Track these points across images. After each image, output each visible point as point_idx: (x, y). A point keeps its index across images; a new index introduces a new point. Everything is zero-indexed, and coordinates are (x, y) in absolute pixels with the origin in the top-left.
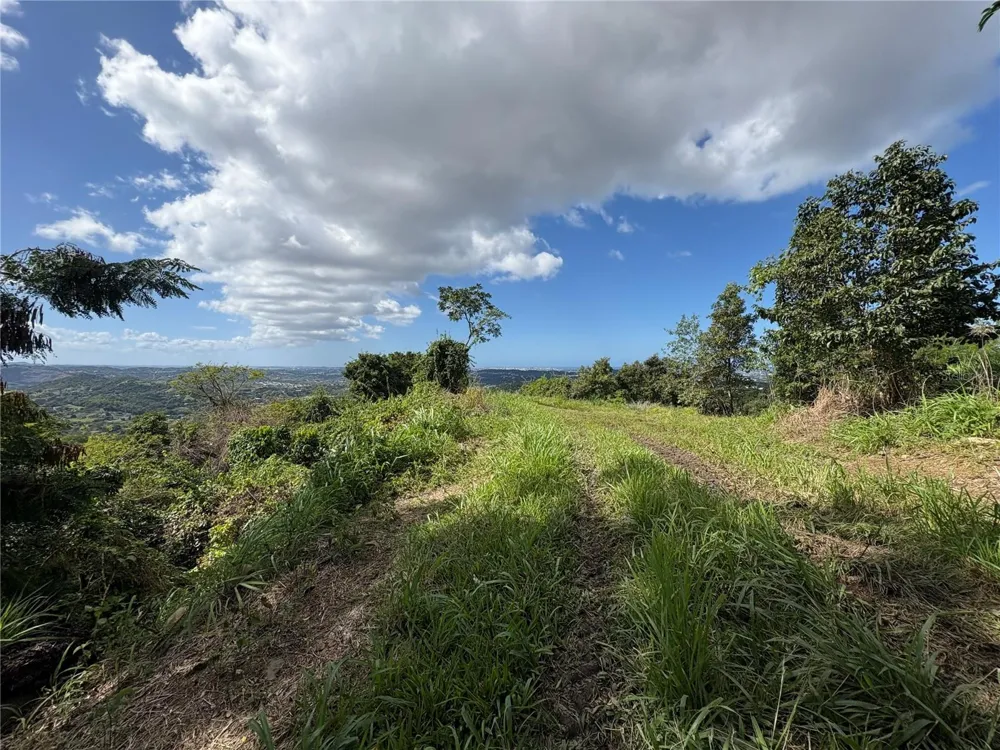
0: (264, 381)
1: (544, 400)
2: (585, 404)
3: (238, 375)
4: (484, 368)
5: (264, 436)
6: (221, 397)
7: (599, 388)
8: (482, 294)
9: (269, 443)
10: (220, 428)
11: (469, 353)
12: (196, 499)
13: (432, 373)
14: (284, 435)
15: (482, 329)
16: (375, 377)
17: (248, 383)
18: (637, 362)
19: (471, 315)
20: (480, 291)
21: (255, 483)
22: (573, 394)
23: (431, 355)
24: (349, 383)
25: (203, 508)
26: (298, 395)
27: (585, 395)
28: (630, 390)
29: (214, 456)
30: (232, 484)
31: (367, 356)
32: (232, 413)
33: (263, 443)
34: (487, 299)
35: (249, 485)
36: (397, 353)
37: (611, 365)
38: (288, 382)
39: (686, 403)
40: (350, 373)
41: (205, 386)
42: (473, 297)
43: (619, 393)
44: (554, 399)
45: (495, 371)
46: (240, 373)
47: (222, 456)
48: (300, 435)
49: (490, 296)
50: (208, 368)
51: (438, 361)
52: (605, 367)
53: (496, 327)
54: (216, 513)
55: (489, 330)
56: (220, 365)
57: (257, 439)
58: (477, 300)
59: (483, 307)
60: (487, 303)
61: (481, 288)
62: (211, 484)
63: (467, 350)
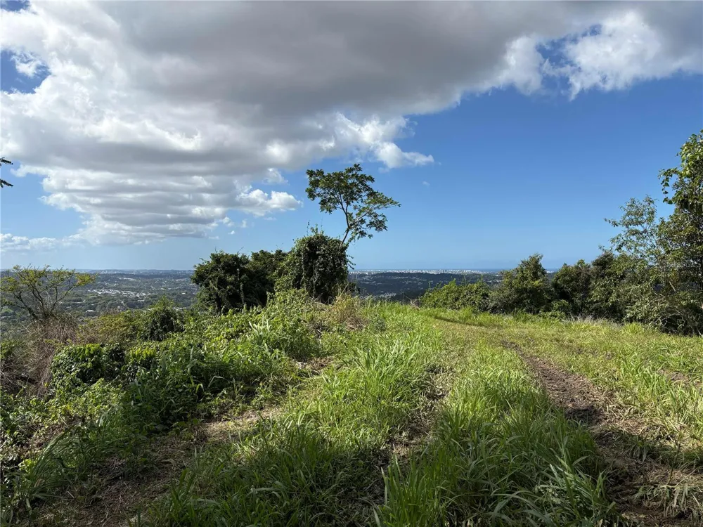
0: (99, 288)
1: (449, 313)
2: (508, 319)
3: (63, 280)
4: (380, 271)
5: (91, 356)
6: (42, 308)
7: (528, 297)
8: (362, 176)
9: (97, 365)
10: (40, 345)
11: (347, 252)
12: (6, 429)
13: (299, 277)
14: (118, 355)
15: (362, 221)
16: (231, 283)
17: (79, 292)
18: (581, 262)
19: (348, 203)
20: (360, 173)
21: (73, 411)
22: (492, 305)
23: (299, 255)
24: (199, 291)
25: (14, 438)
26: (141, 306)
27: (507, 307)
28: (571, 302)
29: (31, 381)
30: (47, 411)
31: (222, 256)
32: (55, 328)
33: (89, 365)
34: (368, 183)
35: (67, 413)
36: (262, 252)
37: (544, 266)
38: (128, 289)
39: (639, 316)
40: (201, 277)
41: (24, 295)
42: (350, 181)
43: (556, 304)
44: (463, 312)
45: (395, 274)
46: (67, 279)
47: (42, 381)
48: (134, 356)
49: (372, 180)
50: (27, 272)
51: (306, 263)
52: (535, 267)
53: (380, 218)
54: (28, 446)
55: (371, 223)
56: (41, 268)
57: (84, 360)
58: (356, 185)
59: (364, 194)
60: (368, 189)
61: (360, 169)
62: (24, 411)
63: (345, 248)
